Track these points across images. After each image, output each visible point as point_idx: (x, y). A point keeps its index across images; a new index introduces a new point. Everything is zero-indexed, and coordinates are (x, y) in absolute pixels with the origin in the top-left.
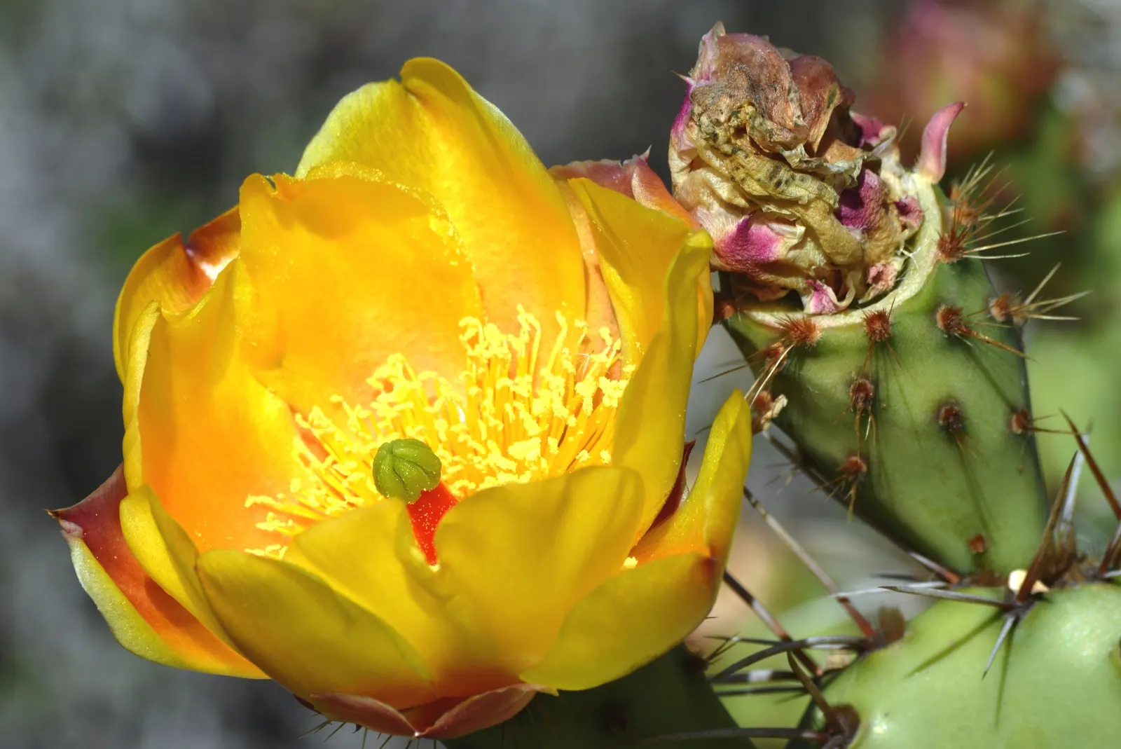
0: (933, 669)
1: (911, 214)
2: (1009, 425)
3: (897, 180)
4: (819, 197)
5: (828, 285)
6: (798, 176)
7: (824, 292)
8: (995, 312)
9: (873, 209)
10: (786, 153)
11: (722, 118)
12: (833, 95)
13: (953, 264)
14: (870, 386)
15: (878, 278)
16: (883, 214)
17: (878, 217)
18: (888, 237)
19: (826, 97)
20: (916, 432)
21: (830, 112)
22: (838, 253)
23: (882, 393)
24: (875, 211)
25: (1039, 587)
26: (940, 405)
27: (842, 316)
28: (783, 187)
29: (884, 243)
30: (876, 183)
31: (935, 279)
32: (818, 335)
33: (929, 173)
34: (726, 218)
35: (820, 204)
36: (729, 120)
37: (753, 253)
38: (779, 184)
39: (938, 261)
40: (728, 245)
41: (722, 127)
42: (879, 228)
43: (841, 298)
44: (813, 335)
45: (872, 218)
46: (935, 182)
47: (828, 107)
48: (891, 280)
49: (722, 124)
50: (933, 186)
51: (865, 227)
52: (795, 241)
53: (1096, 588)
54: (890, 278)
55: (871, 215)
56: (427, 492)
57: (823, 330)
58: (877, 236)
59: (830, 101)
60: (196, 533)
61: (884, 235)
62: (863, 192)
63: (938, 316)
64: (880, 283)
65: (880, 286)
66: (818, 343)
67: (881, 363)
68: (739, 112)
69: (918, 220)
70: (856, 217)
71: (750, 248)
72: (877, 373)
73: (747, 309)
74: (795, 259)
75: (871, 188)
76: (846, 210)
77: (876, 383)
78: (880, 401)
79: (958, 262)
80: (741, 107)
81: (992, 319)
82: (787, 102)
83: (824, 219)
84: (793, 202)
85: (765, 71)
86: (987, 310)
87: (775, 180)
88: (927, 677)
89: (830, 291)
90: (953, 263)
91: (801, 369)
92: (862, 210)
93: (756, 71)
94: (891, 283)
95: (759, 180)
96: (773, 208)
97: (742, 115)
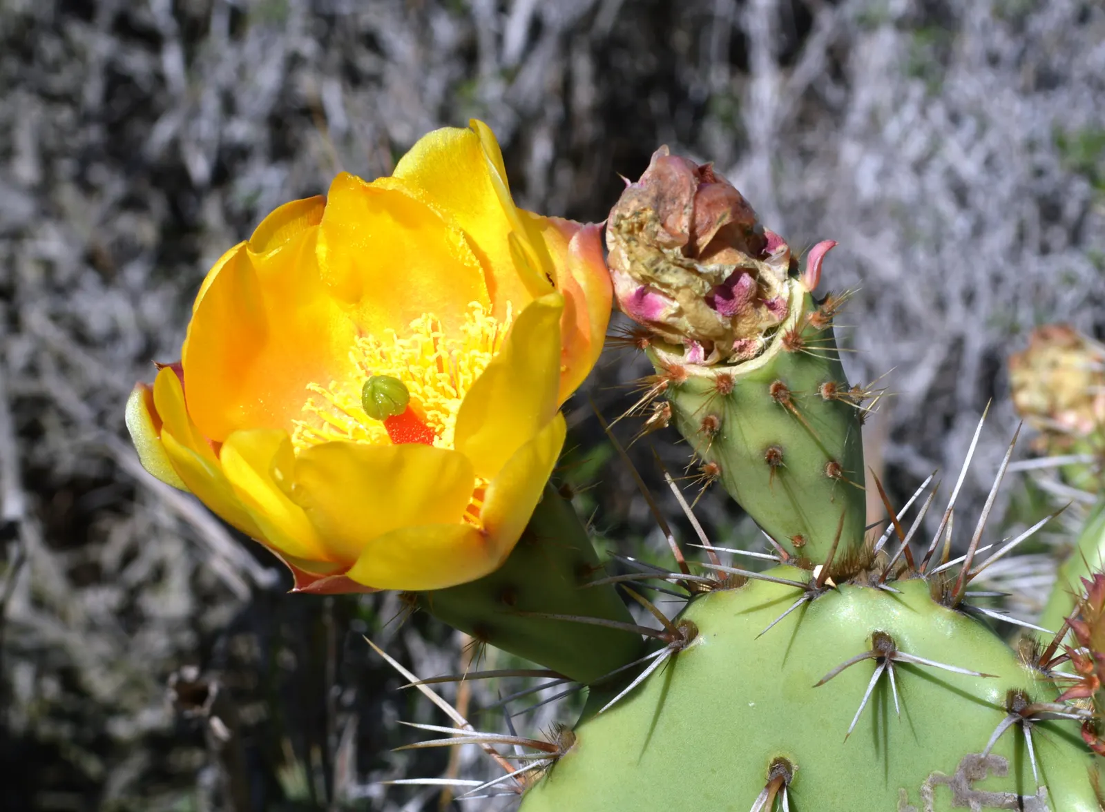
0: (752, 614)
1: (777, 311)
2: (825, 469)
3: (780, 284)
4: (687, 287)
5: (702, 345)
6: (674, 268)
7: (698, 350)
8: (823, 392)
9: (740, 302)
10: (665, 251)
11: (628, 215)
12: (723, 216)
13: (792, 355)
14: (717, 422)
15: (742, 348)
16: (749, 306)
17: (744, 309)
18: (753, 323)
19: (718, 216)
20: (752, 460)
21: (717, 228)
22: (702, 328)
23: (727, 428)
24: (741, 304)
25: (829, 581)
26: (768, 446)
27: (708, 369)
28: (659, 273)
29: (749, 326)
30: (748, 284)
31: (776, 361)
32: (685, 379)
33: (805, 284)
34: (631, 283)
35: (687, 291)
36: (630, 217)
37: (643, 312)
38: (656, 270)
39: (781, 349)
40: (630, 302)
41: (627, 221)
42: (744, 316)
43: (706, 359)
44: (682, 377)
45: (739, 307)
46: (807, 291)
47: (718, 224)
48: (753, 352)
49: (627, 219)
50: (805, 294)
51: (732, 312)
52: (673, 312)
53: (872, 590)
54: (752, 350)
55: (737, 306)
56: (393, 416)
57: (690, 376)
58: (743, 320)
59: (721, 220)
60: (259, 400)
61: (749, 321)
62: (735, 289)
63: (772, 387)
64: (743, 353)
65: (743, 355)
66: (684, 384)
67: (727, 409)
68: (641, 213)
69: (780, 316)
70: (726, 304)
71: (642, 308)
72: (724, 414)
73: (655, 346)
74: (674, 323)
75: (743, 287)
76: (718, 298)
77: (723, 422)
78: (723, 434)
79: (796, 353)
80: (645, 209)
81: (820, 396)
82: (681, 214)
83: (689, 302)
84: (668, 286)
85: (672, 189)
86: (817, 389)
87: (655, 268)
88: (746, 619)
89: (702, 349)
90: (792, 353)
91: (676, 397)
92: (732, 301)
93: (665, 187)
94: (753, 354)
95: (643, 264)
96: (657, 286)
97: (643, 216)
